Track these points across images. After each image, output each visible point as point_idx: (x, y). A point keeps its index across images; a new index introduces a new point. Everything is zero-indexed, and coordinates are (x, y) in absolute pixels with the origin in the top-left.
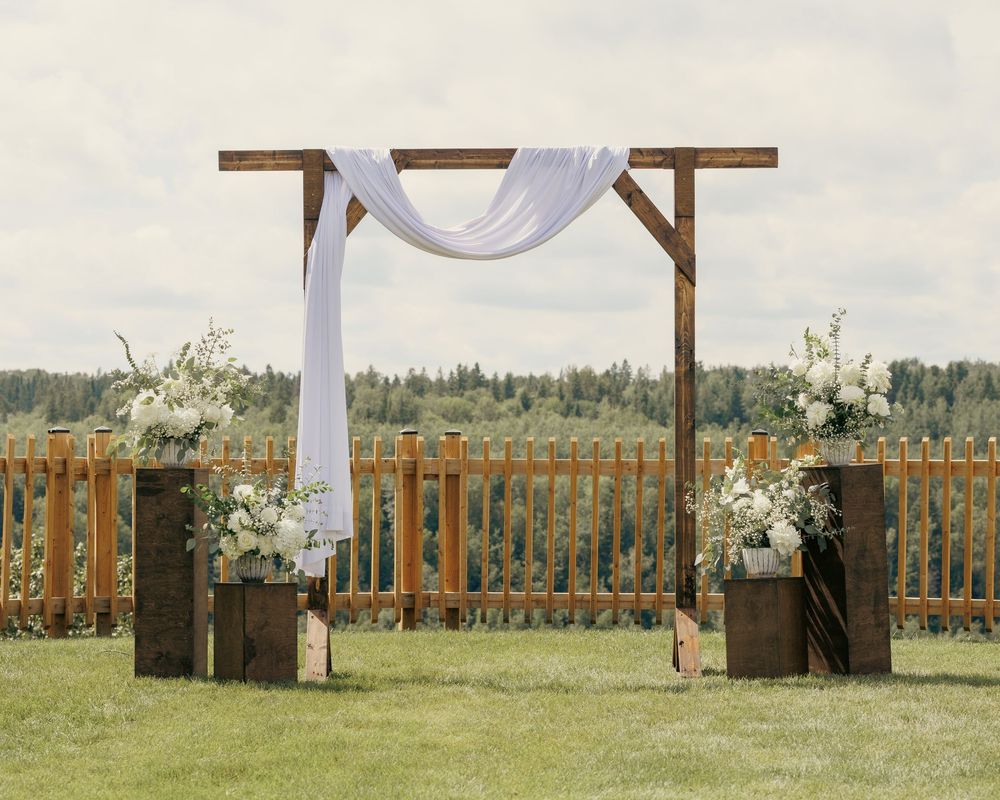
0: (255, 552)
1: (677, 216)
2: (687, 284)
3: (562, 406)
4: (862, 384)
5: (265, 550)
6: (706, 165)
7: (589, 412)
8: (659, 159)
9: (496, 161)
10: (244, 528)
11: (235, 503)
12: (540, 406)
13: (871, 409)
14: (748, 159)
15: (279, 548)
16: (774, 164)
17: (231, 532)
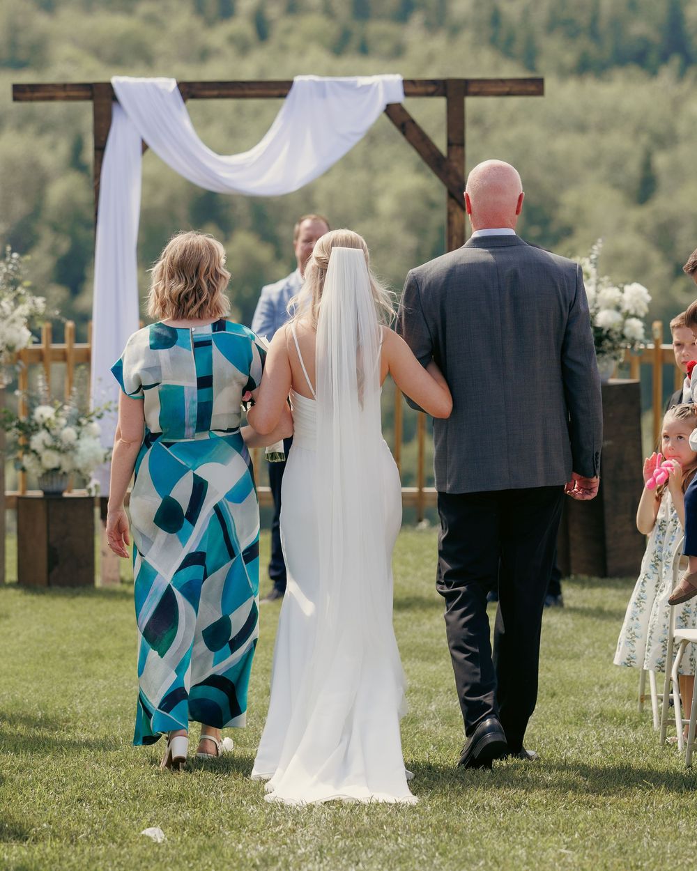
0: (56, 470)
1: (450, 144)
2: (458, 209)
3: (332, 29)
4: (618, 308)
5: (66, 467)
6: (476, 94)
7: (386, 47)
8: (431, 89)
9: (276, 92)
10: (47, 447)
11: (37, 424)
12: (288, 31)
13: (627, 332)
14: (516, 88)
15: (79, 465)
16: (540, 92)
17: (34, 452)
